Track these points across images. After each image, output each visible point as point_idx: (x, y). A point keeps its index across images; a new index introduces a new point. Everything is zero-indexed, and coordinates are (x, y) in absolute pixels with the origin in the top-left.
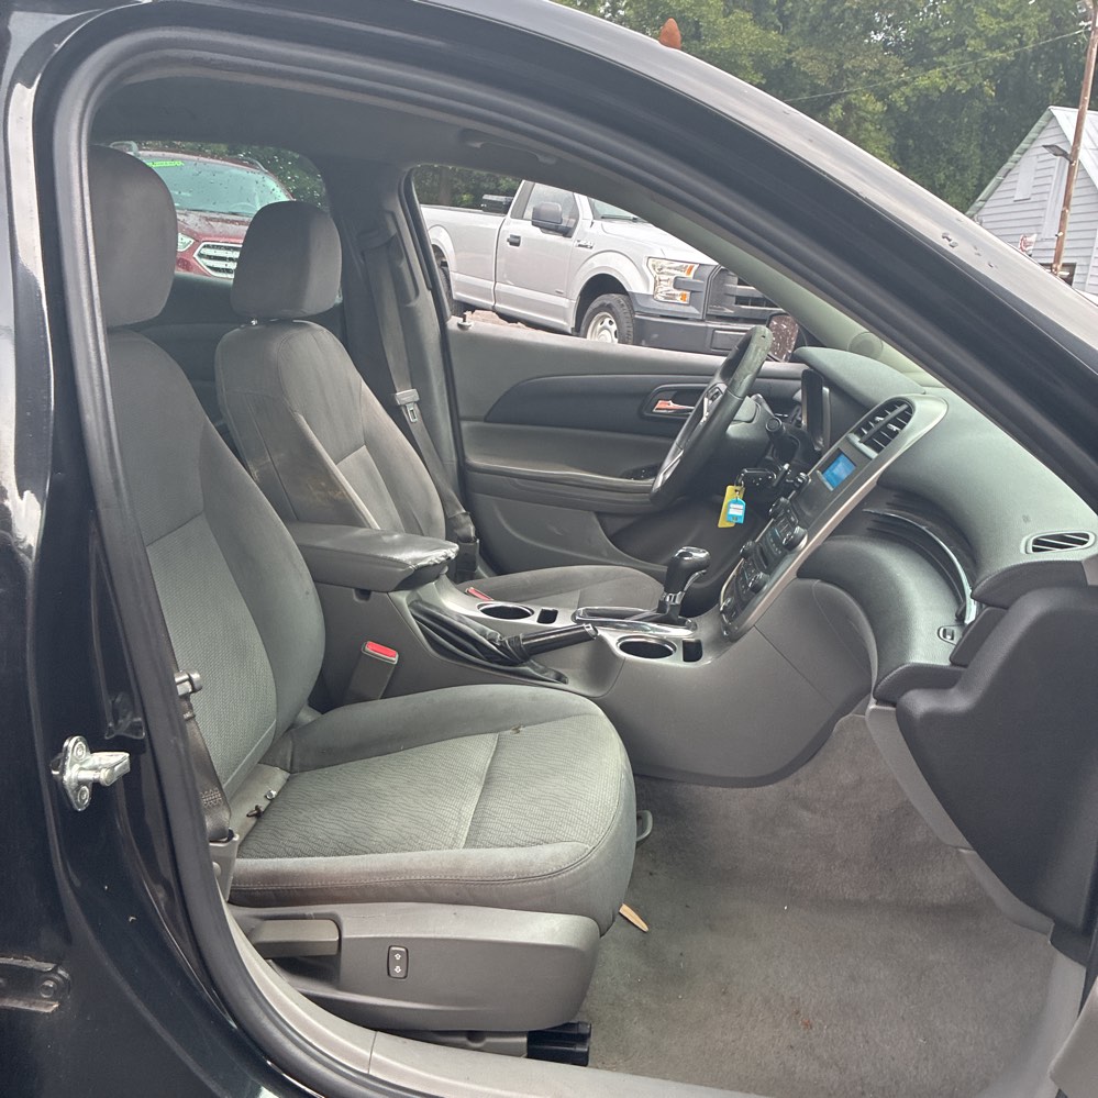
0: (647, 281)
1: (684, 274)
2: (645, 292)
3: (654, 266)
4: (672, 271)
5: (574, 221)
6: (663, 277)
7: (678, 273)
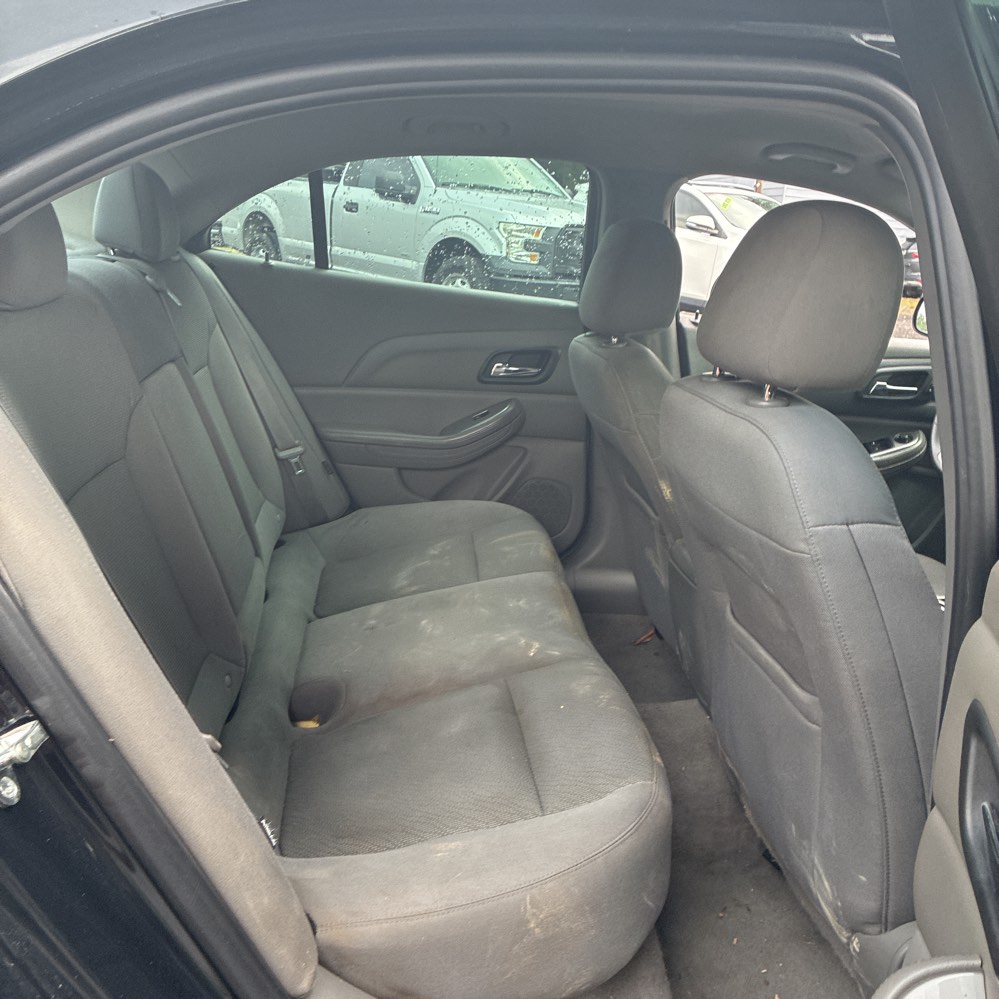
0: (500, 244)
1: (533, 237)
2: (498, 254)
3: (504, 230)
4: (521, 235)
5: (415, 188)
6: (513, 239)
7: (527, 236)
